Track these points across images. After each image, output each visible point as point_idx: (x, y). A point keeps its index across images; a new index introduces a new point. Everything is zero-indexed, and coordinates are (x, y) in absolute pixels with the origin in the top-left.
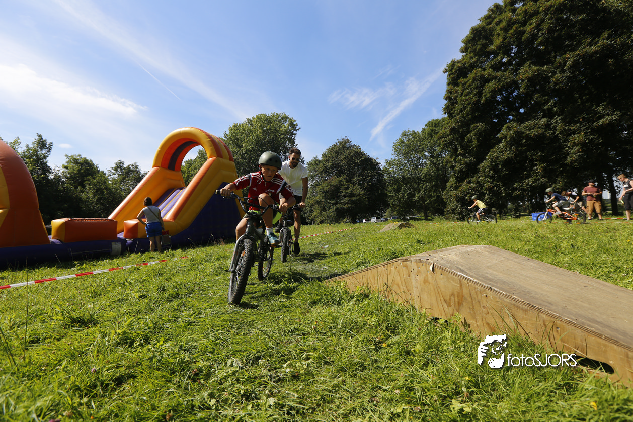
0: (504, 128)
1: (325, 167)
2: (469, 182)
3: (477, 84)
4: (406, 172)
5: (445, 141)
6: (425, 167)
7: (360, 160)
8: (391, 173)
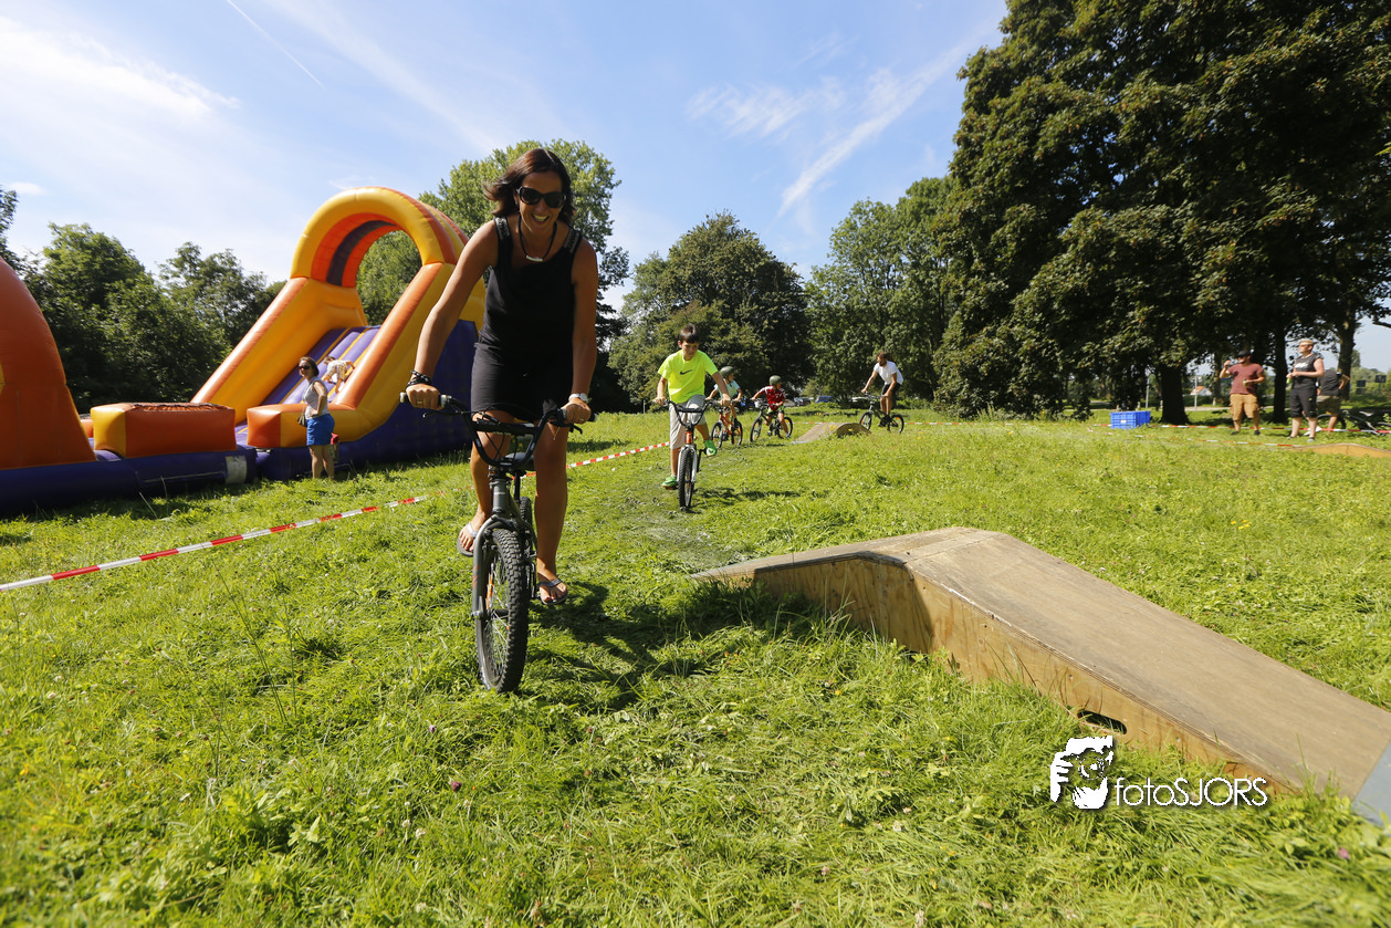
0: (1075, 219)
1: (675, 278)
2: (991, 335)
3: (1030, 115)
4: (855, 298)
5: (948, 239)
6: (898, 287)
7: (756, 266)
8: (822, 297)
